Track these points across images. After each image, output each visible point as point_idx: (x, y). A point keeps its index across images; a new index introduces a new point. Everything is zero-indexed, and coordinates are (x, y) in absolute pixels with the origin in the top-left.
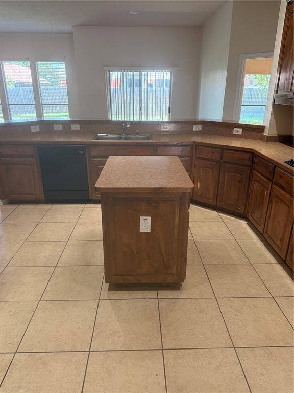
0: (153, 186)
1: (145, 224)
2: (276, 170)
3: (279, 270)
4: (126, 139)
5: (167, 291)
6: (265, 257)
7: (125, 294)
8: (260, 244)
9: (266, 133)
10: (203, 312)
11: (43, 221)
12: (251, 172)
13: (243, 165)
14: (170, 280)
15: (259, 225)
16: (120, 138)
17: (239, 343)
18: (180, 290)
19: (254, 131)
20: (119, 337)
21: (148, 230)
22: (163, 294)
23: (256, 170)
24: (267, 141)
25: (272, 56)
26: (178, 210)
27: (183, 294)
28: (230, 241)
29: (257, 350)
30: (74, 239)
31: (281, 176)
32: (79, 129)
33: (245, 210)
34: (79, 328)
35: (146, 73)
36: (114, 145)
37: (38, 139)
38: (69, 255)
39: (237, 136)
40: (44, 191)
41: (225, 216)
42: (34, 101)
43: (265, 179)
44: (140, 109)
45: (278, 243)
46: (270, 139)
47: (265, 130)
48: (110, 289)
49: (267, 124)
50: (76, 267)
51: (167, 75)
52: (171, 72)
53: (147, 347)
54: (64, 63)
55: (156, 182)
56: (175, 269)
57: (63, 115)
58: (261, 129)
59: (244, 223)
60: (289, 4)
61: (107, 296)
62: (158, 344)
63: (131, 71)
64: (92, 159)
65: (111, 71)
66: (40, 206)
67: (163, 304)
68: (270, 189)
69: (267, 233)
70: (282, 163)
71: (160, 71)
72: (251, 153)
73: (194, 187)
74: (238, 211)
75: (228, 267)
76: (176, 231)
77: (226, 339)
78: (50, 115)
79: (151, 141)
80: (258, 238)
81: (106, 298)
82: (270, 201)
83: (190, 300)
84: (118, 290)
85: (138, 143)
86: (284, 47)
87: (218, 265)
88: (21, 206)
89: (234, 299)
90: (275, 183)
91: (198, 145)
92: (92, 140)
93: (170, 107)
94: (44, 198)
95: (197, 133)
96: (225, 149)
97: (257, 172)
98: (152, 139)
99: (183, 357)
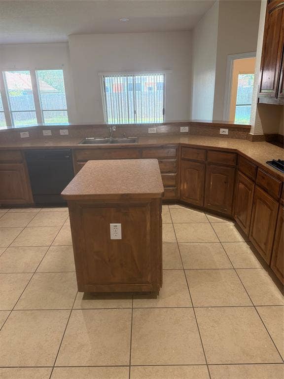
0: (121, 192)
1: (116, 231)
2: (258, 171)
3: (264, 276)
4: (112, 142)
5: (143, 300)
6: (250, 262)
7: (99, 303)
8: (245, 247)
9: (252, 133)
10: (178, 323)
11: (30, 225)
12: (236, 173)
13: (228, 166)
14: (145, 288)
15: (244, 226)
16: (107, 142)
17: (213, 359)
18: (156, 298)
19: (241, 131)
20: (87, 352)
21: (119, 237)
22: (138, 303)
23: (240, 171)
24: (253, 141)
25: (255, 56)
26: (148, 217)
27: (159, 303)
28: (215, 244)
29: (232, 368)
30: (57, 244)
31: (263, 178)
32: (68, 134)
33: (232, 211)
34: (47, 341)
35: (139, 77)
36: (100, 148)
37: (28, 145)
38: (50, 260)
39: (224, 136)
40: (33, 195)
41: (213, 217)
42: (34, 108)
43: (249, 181)
44: (135, 112)
45: (263, 246)
46: (256, 139)
47: (251, 130)
48: (84, 298)
49: (253, 124)
50: (53, 274)
51: (160, 78)
52: (164, 75)
53: (114, 362)
54: (62, 70)
55: (126, 188)
56: (149, 277)
57: (63, 120)
58: (247, 129)
59: (231, 225)
60: (269, 2)
61: (81, 305)
62: (125, 360)
63: (125, 76)
64: (78, 163)
65: (106, 76)
66: (29, 210)
67: (137, 314)
68: (253, 190)
69: (252, 236)
70: (264, 163)
71: (153, 75)
72: (236, 153)
73: (163, 193)
74: (225, 213)
75: (209, 272)
76: (148, 237)
77: (199, 354)
78: (50, 120)
79: (137, 144)
80: (244, 241)
81: (80, 307)
82: (254, 203)
83: (165, 310)
84: (92, 299)
85: (122, 146)
86: (266, 45)
87: (199, 271)
88: (12, 210)
89: (213, 309)
90: (257, 185)
91: (183, 147)
92: (78, 145)
93: (164, 109)
94: (33, 202)
95: (185, 134)
96: (210, 150)
97: (242, 172)
98: (137, 142)
99: (150, 375)
